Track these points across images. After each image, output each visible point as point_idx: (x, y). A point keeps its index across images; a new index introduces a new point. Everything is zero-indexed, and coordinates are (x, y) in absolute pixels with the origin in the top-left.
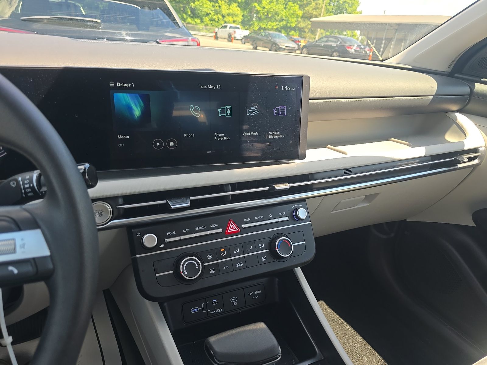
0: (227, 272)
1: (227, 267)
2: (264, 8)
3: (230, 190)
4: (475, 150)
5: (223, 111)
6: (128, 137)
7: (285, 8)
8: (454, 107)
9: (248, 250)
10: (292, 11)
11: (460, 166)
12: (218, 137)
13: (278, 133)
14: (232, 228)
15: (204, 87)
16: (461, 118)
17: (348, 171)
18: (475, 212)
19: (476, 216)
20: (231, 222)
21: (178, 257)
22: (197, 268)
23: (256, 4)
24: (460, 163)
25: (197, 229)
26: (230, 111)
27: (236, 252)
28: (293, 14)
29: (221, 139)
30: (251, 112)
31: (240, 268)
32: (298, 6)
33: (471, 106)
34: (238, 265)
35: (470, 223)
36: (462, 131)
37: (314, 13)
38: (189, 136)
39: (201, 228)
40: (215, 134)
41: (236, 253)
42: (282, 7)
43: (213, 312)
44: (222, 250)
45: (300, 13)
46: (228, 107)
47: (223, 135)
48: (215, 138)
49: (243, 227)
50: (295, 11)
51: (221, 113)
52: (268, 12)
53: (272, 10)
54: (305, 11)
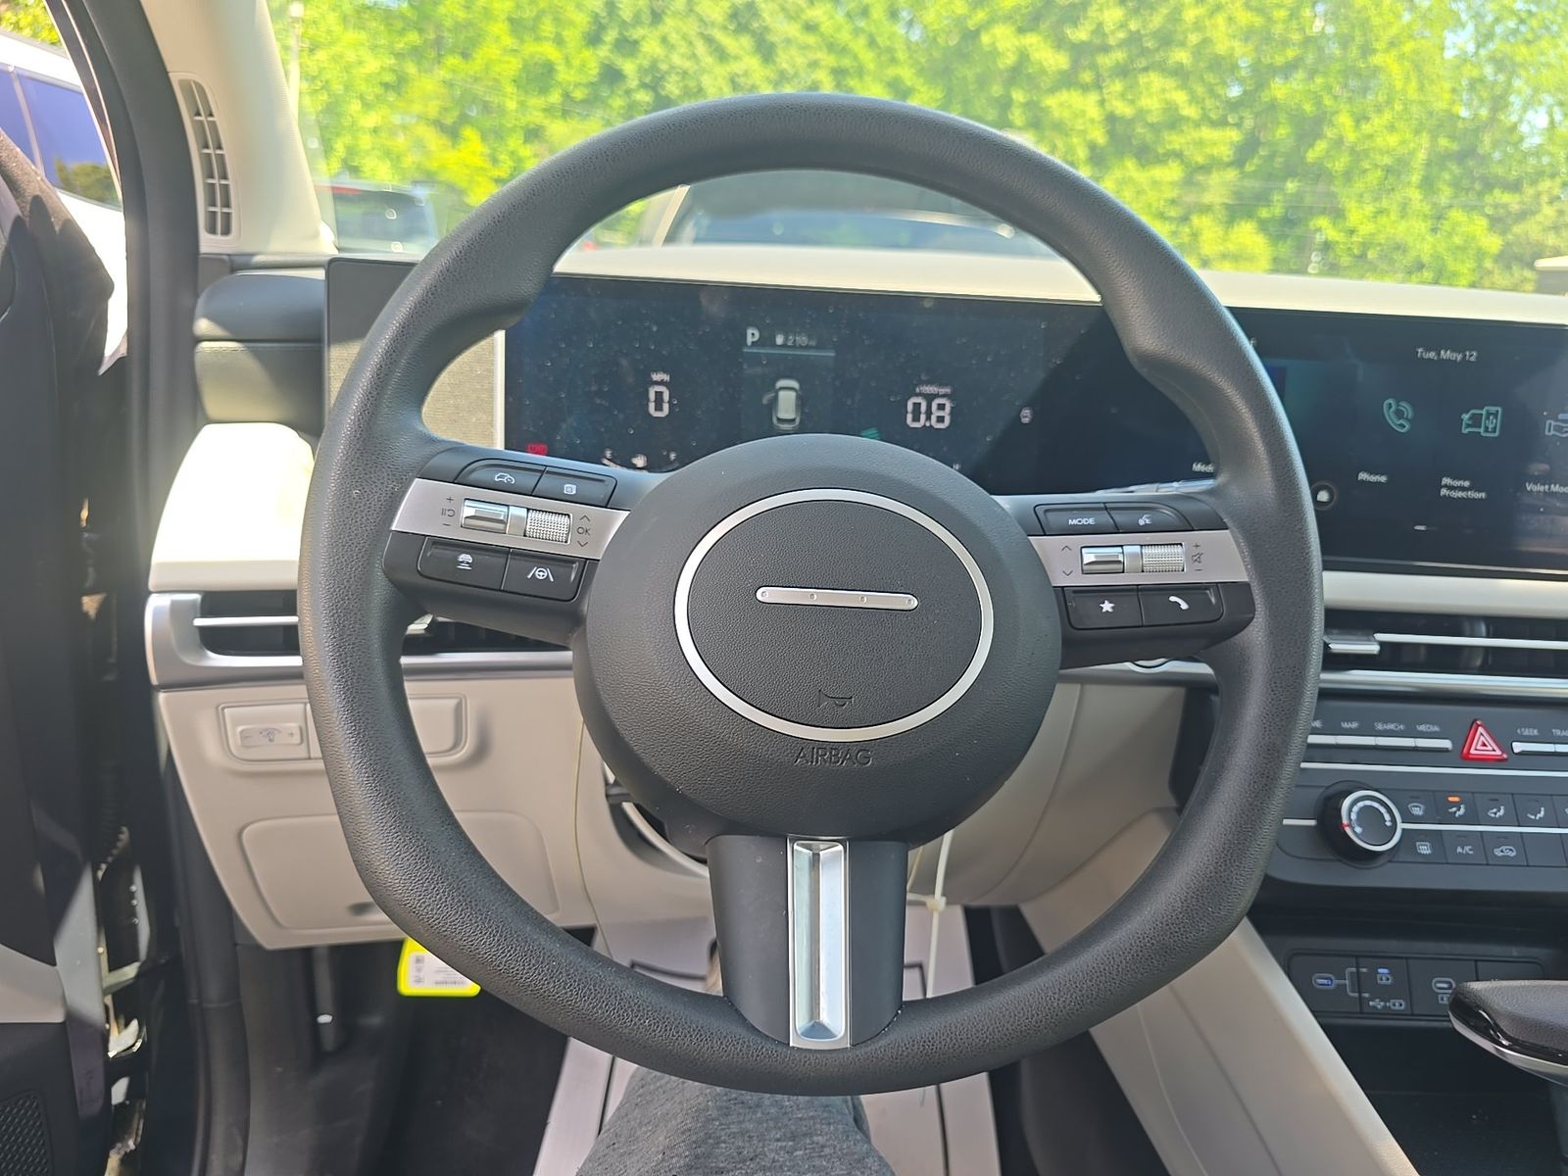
0: (1465, 862)
1: (1467, 848)
2: (1352, 232)
3: (1484, 634)
5: (1476, 421)
7: (1434, 230)
9: (1533, 817)
10: (1457, 240)
12: (1451, 488)
14: (1483, 744)
15: (1432, 355)
20: (1480, 730)
21: (1328, 788)
22: (1388, 824)
23: (1323, 222)
25: (1380, 727)
26: (1494, 421)
27: (1495, 814)
28: (1463, 249)
29: (1460, 494)
30: (1559, 429)
31: (1505, 862)
32: (1483, 222)
34: (1502, 851)
37: (1551, 240)
38: (1374, 478)
39: (1391, 726)
40: (1446, 481)
41: (1493, 815)
42: (1422, 227)
43: (1378, 1004)
44: (1451, 799)
45: (1493, 243)
46: (1493, 409)
47: (1467, 484)
48: (1444, 492)
49: (1516, 751)
50: (1474, 238)
51: (1468, 426)
52: (1365, 246)
53: (1381, 238)
54: (1510, 237)
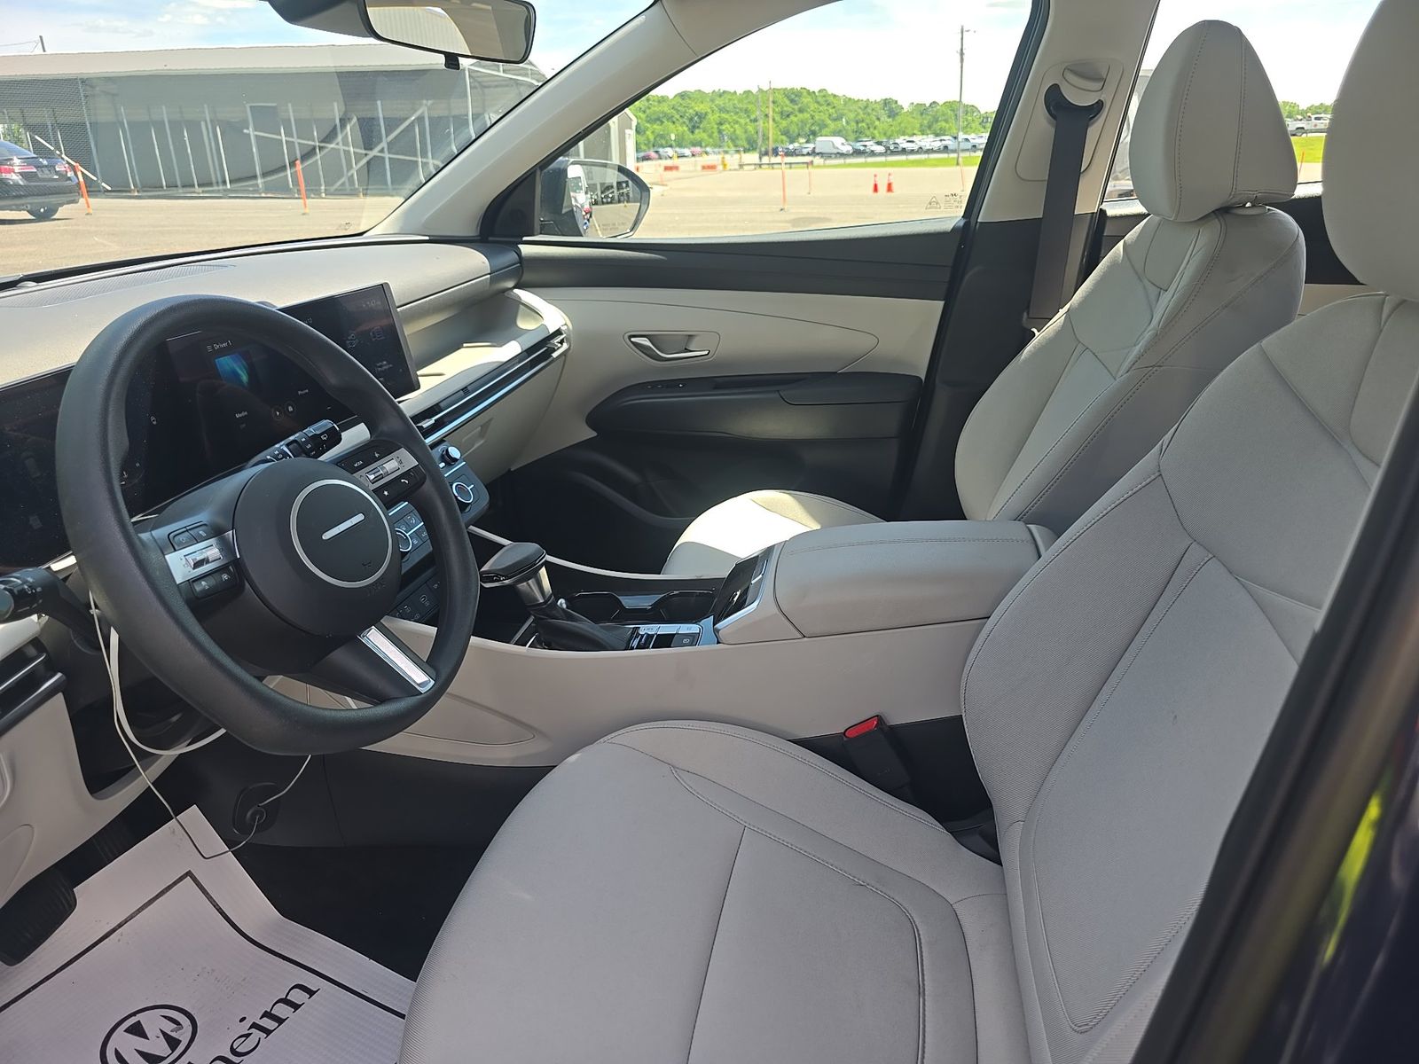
1: (425, 533)
4: (558, 332)
6: (246, 413)
8: (510, 284)
11: (555, 355)
13: (385, 362)
16: (525, 295)
17: (465, 390)
18: (588, 416)
19: (592, 421)
24: (554, 350)
33: (527, 277)
35: (590, 434)
36: (533, 311)
38: (304, 392)
44: (408, 518)
